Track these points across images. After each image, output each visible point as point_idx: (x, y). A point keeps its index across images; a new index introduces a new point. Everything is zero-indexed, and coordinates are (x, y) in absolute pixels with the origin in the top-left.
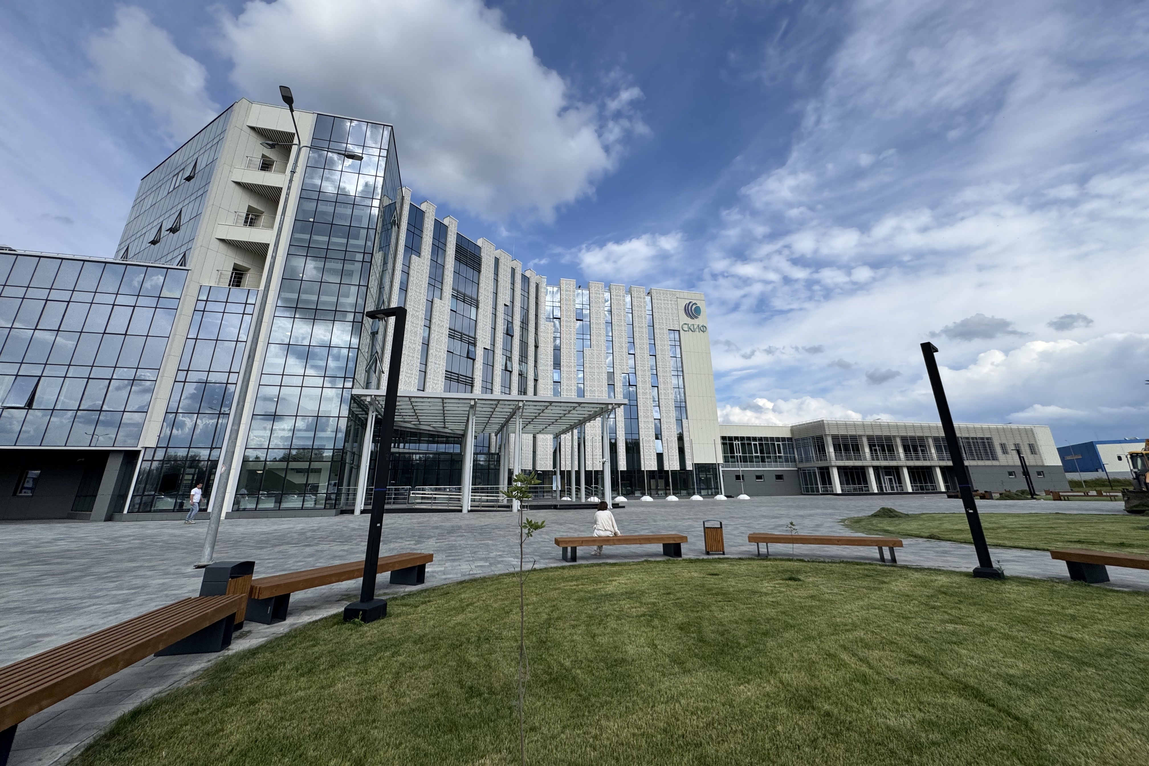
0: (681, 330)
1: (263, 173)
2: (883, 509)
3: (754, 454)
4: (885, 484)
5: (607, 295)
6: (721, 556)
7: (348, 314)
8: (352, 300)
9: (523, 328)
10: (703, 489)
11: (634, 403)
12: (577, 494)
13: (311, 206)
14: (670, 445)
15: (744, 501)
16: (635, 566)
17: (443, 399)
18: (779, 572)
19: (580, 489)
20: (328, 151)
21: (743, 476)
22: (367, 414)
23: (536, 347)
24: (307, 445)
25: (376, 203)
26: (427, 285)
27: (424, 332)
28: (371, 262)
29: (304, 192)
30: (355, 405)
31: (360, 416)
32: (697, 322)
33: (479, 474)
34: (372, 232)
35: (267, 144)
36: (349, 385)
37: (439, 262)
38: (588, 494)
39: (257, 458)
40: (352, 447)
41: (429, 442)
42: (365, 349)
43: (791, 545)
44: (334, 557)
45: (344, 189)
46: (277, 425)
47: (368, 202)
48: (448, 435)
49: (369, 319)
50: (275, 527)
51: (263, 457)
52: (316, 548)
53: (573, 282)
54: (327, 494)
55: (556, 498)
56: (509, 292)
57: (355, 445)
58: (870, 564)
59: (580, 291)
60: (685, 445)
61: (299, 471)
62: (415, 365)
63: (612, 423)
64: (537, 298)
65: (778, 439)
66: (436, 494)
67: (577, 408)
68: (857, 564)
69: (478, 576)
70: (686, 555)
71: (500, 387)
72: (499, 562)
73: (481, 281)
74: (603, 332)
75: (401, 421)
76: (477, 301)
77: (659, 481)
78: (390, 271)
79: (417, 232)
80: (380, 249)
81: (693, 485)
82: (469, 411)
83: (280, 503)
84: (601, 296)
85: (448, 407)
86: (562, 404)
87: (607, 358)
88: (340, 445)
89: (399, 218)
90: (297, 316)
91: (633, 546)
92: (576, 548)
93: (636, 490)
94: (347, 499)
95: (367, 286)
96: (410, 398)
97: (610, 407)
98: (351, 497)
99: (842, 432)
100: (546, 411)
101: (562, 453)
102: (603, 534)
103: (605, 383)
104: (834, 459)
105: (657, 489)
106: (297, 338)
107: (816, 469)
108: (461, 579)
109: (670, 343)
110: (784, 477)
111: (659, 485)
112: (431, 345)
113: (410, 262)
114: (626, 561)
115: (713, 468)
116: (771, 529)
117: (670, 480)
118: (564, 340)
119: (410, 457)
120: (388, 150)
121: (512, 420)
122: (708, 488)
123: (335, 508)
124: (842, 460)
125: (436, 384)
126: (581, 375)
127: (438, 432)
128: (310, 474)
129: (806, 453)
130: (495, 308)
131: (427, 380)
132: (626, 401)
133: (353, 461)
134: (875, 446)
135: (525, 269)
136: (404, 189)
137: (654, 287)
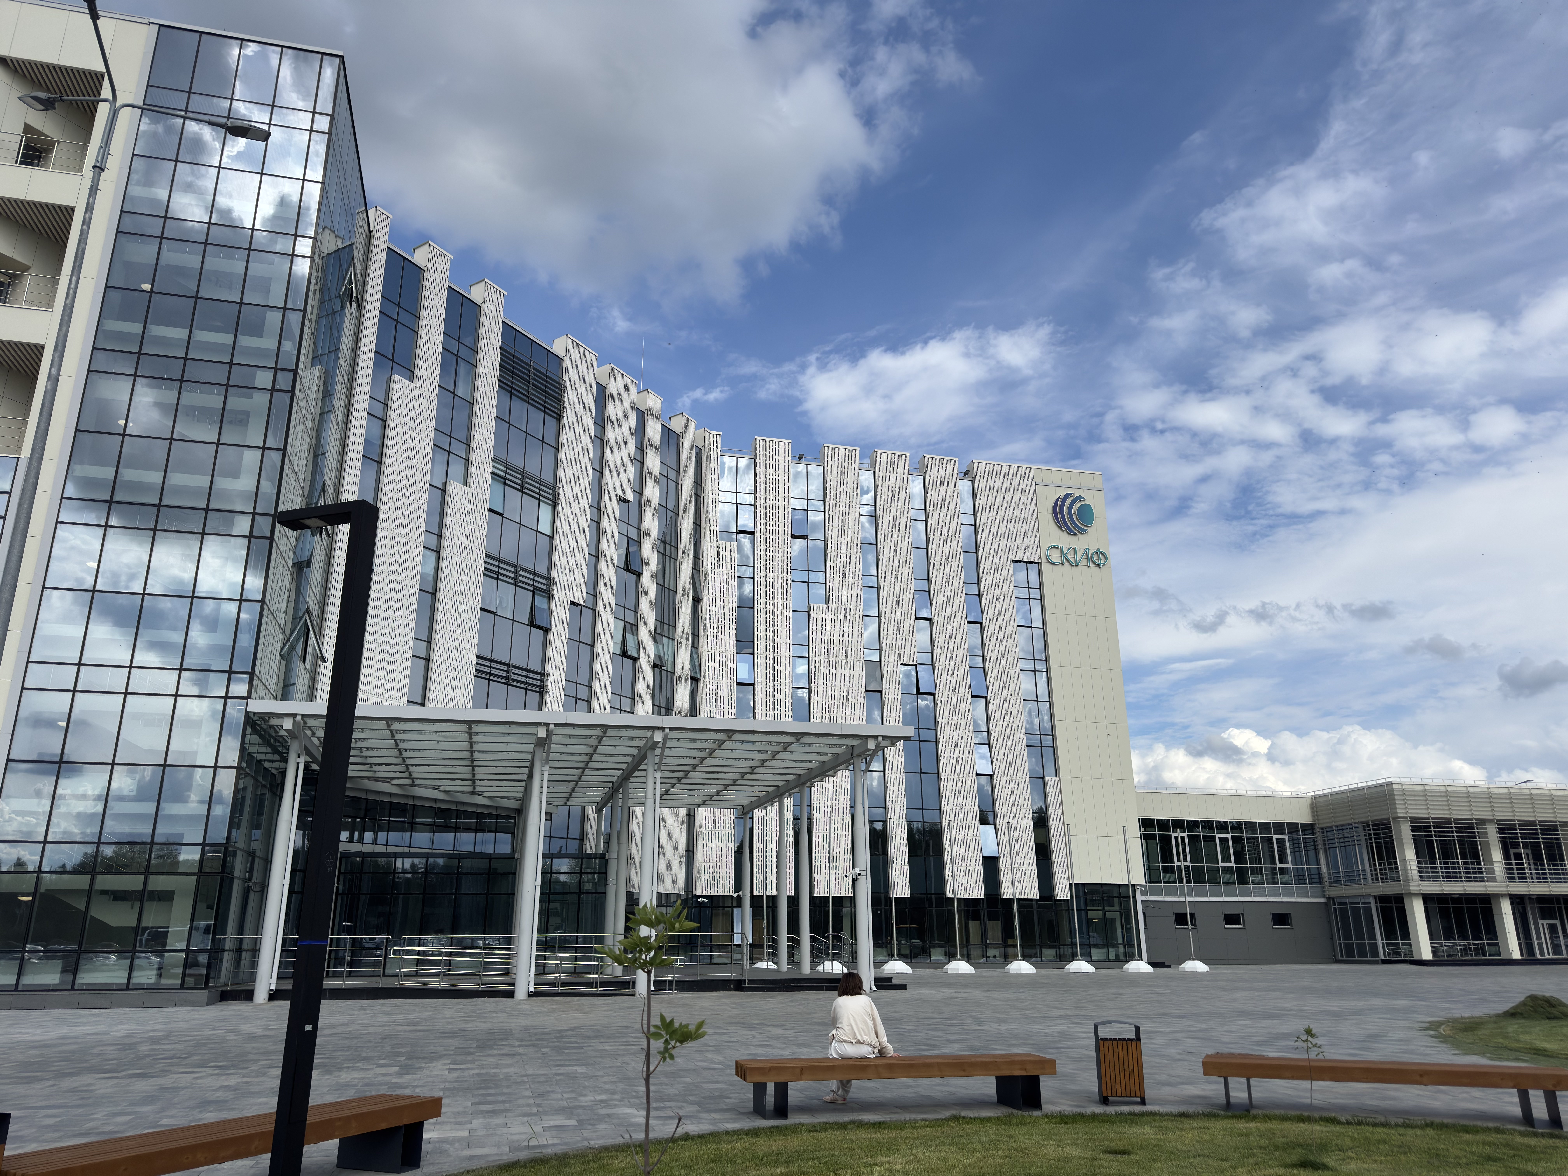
0: (1044, 560)
1: (26, 170)
2: (1533, 998)
3: (1221, 864)
4: (1539, 937)
5: (866, 478)
6: (1138, 1109)
7: (239, 518)
8: (246, 483)
9: (664, 555)
10: (1096, 946)
11: (930, 735)
12: (791, 955)
13: (145, 252)
14: (1014, 837)
15: (1195, 975)
16: (929, 1131)
17: (470, 723)
18: (1277, 1148)
19: (798, 942)
20: (185, 118)
21: (1192, 915)
22: (285, 760)
23: (697, 600)
24: (140, 835)
25: (304, 247)
26: (430, 450)
27: (424, 563)
28: (292, 392)
29: (127, 218)
30: (256, 738)
31: (267, 765)
32: (1081, 542)
33: (558, 905)
34: (294, 318)
35: (36, 98)
36: (240, 688)
37: (460, 392)
38: (818, 955)
39: (20, 863)
40: (249, 840)
41: (434, 828)
42: (280, 604)
43: (1305, 1084)
44: (204, 1104)
45: (228, 212)
46: (67, 787)
47: (282, 245)
48: (480, 810)
49: (290, 532)
50: (64, 1031)
51: (33, 862)
52: (161, 1081)
53: (785, 445)
54: (187, 951)
55: (740, 963)
56: (630, 469)
57: (257, 834)
58: (1498, 1131)
59: (801, 468)
60: (1053, 839)
61: (119, 896)
62: (402, 644)
63: (875, 783)
64: (698, 483)
65: (1279, 827)
66: (451, 954)
67: (794, 747)
68: (1466, 1130)
69: (549, 1151)
70: (1053, 1104)
71: (609, 696)
72: (601, 1119)
73: (563, 441)
74: (856, 566)
75: (368, 778)
76: (555, 490)
77: (990, 924)
78: (340, 413)
79: (404, 317)
80: (316, 359)
81: (1072, 935)
82: (533, 753)
83: (75, 972)
84: (853, 478)
85: (483, 743)
86: (756, 737)
87: (865, 627)
88: (219, 834)
89: (360, 283)
90: (113, 522)
91: (924, 1081)
92: (786, 1084)
93: (934, 947)
94: (238, 965)
95: (284, 450)
96: (389, 721)
97: (871, 744)
98: (245, 959)
99: (1438, 812)
100: (718, 753)
101: (757, 854)
102: (851, 1051)
103: (859, 686)
104: (1416, 877)
105: (984, 945)
106: (115, 576)
107: (1372, 901)
108: (507, 1156)
109: (1017, 593)
110: (1294, 920)
111: (990, 934)
112: (442, 593)
113: (388, 393)
114: (907, 1116)
115: (1120, 897)
116: (1260, 1044)
117: (1017, 924)
118: (762, 586)
119: (389, 864)
120: (332, 116)
121: (637, 773)
122: (1108, 943)
123: (206, 986)
124: (1436, 879)
125: (454, 688)
126: (802, 668)
127: (457, 803)
128: (147, 905)
129: (1348, 860)
130: (598, 507)
131: (433, 678)
132: (910, 732)
133: (251, 871)
134: (1516, 845)
135: (670, 412)
136: (372, 213)
137: (980, 459)
